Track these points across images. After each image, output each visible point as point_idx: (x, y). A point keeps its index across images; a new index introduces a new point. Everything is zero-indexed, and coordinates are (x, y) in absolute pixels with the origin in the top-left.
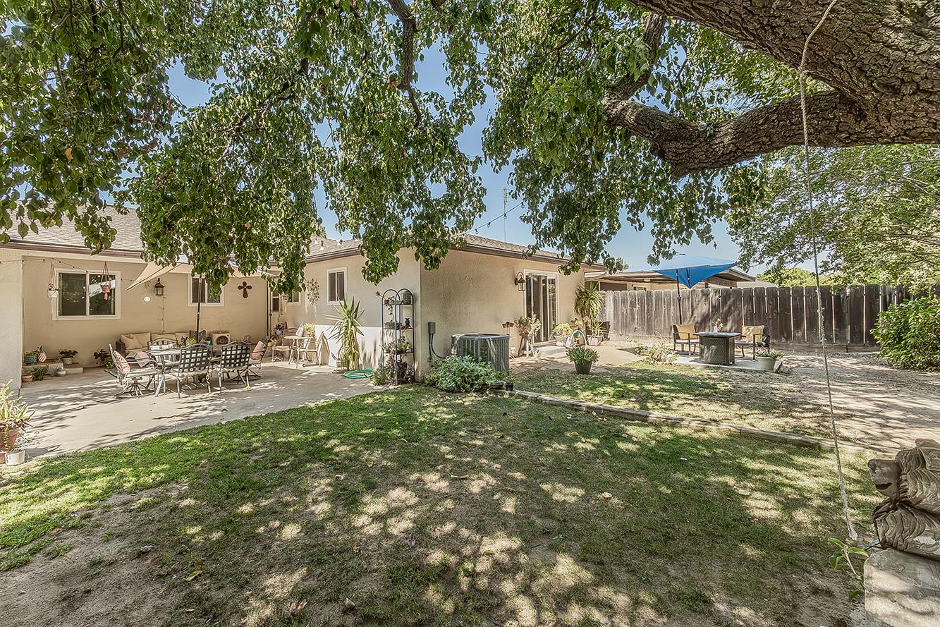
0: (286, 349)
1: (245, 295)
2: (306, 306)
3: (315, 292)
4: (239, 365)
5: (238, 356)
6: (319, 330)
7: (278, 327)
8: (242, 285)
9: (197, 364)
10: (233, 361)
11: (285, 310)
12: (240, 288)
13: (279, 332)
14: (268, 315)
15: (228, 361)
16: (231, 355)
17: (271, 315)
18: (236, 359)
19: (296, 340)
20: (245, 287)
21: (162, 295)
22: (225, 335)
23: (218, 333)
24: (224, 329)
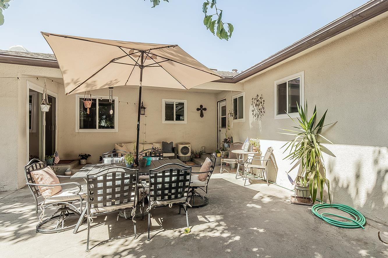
0: (232, 162)
1: (202, 115)
2: (250, 122)
3: (260, 107)
4: (176, 197)
5: (174, 185)
6: (264, 145)
7: (226, 141)
8: (203, 107)
9: (117, 196)
10: (166, 192)
11: (232, 125)
12: (198, 109)
13: (226, 145)
14: (218, 131)
15: (160, 192)
16: (163, 183)
17: (220, 131)
18: (170, 188)
19: (241, 155)
20: (202, 109)
21: (144, 114)
22: (187, 146)
23: (182, 144)
24: (187, 141)
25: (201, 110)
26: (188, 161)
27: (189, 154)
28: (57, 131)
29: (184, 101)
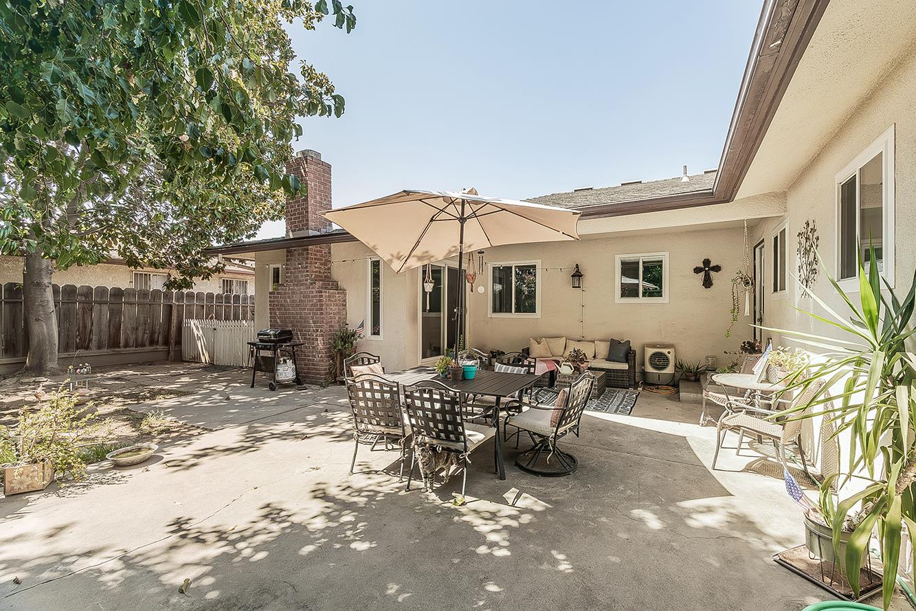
1: (708, 283)
7: (747, 347)
8: (702, 266)
12: (697, 270)
20: (707, 269)
21: (579, 287)
22: (665, 351)
23: (654, 346)
24: (667, 341)
25: (707, 271)
26: (667, 385)
27: (670, 370)
28: (467, 315)
29: (663, 253)
